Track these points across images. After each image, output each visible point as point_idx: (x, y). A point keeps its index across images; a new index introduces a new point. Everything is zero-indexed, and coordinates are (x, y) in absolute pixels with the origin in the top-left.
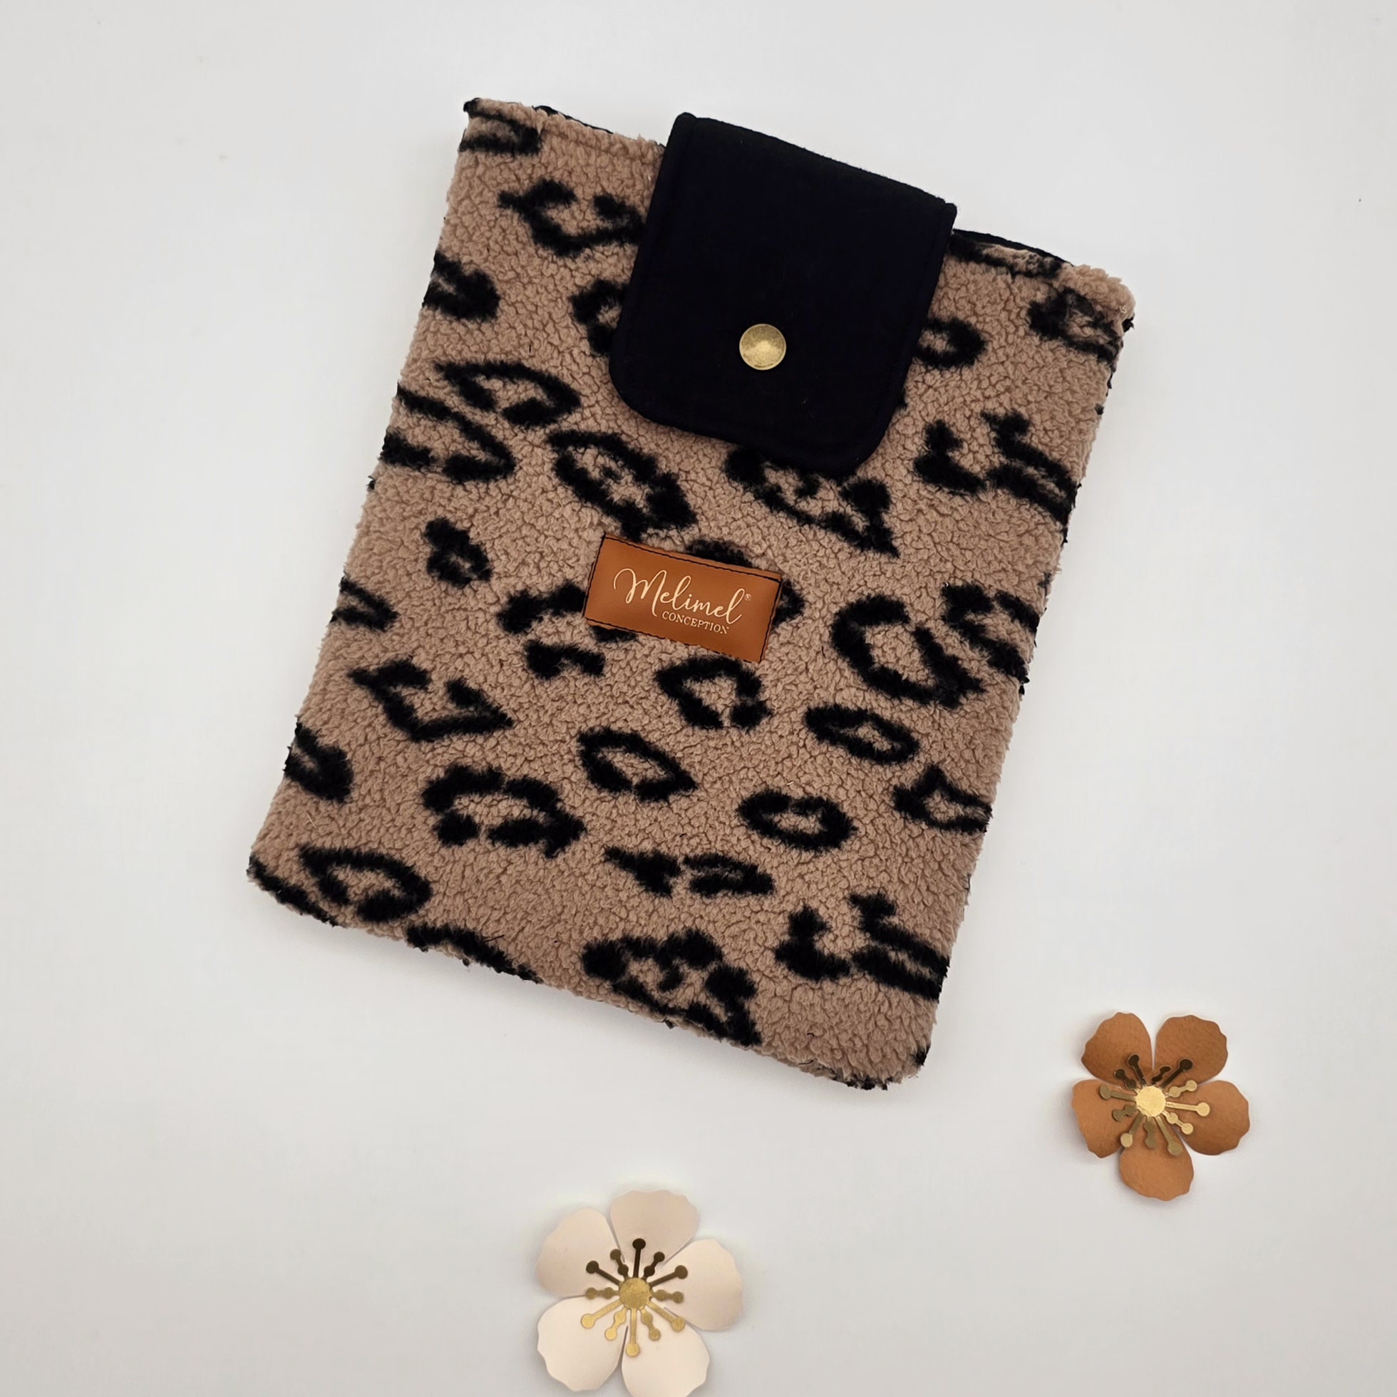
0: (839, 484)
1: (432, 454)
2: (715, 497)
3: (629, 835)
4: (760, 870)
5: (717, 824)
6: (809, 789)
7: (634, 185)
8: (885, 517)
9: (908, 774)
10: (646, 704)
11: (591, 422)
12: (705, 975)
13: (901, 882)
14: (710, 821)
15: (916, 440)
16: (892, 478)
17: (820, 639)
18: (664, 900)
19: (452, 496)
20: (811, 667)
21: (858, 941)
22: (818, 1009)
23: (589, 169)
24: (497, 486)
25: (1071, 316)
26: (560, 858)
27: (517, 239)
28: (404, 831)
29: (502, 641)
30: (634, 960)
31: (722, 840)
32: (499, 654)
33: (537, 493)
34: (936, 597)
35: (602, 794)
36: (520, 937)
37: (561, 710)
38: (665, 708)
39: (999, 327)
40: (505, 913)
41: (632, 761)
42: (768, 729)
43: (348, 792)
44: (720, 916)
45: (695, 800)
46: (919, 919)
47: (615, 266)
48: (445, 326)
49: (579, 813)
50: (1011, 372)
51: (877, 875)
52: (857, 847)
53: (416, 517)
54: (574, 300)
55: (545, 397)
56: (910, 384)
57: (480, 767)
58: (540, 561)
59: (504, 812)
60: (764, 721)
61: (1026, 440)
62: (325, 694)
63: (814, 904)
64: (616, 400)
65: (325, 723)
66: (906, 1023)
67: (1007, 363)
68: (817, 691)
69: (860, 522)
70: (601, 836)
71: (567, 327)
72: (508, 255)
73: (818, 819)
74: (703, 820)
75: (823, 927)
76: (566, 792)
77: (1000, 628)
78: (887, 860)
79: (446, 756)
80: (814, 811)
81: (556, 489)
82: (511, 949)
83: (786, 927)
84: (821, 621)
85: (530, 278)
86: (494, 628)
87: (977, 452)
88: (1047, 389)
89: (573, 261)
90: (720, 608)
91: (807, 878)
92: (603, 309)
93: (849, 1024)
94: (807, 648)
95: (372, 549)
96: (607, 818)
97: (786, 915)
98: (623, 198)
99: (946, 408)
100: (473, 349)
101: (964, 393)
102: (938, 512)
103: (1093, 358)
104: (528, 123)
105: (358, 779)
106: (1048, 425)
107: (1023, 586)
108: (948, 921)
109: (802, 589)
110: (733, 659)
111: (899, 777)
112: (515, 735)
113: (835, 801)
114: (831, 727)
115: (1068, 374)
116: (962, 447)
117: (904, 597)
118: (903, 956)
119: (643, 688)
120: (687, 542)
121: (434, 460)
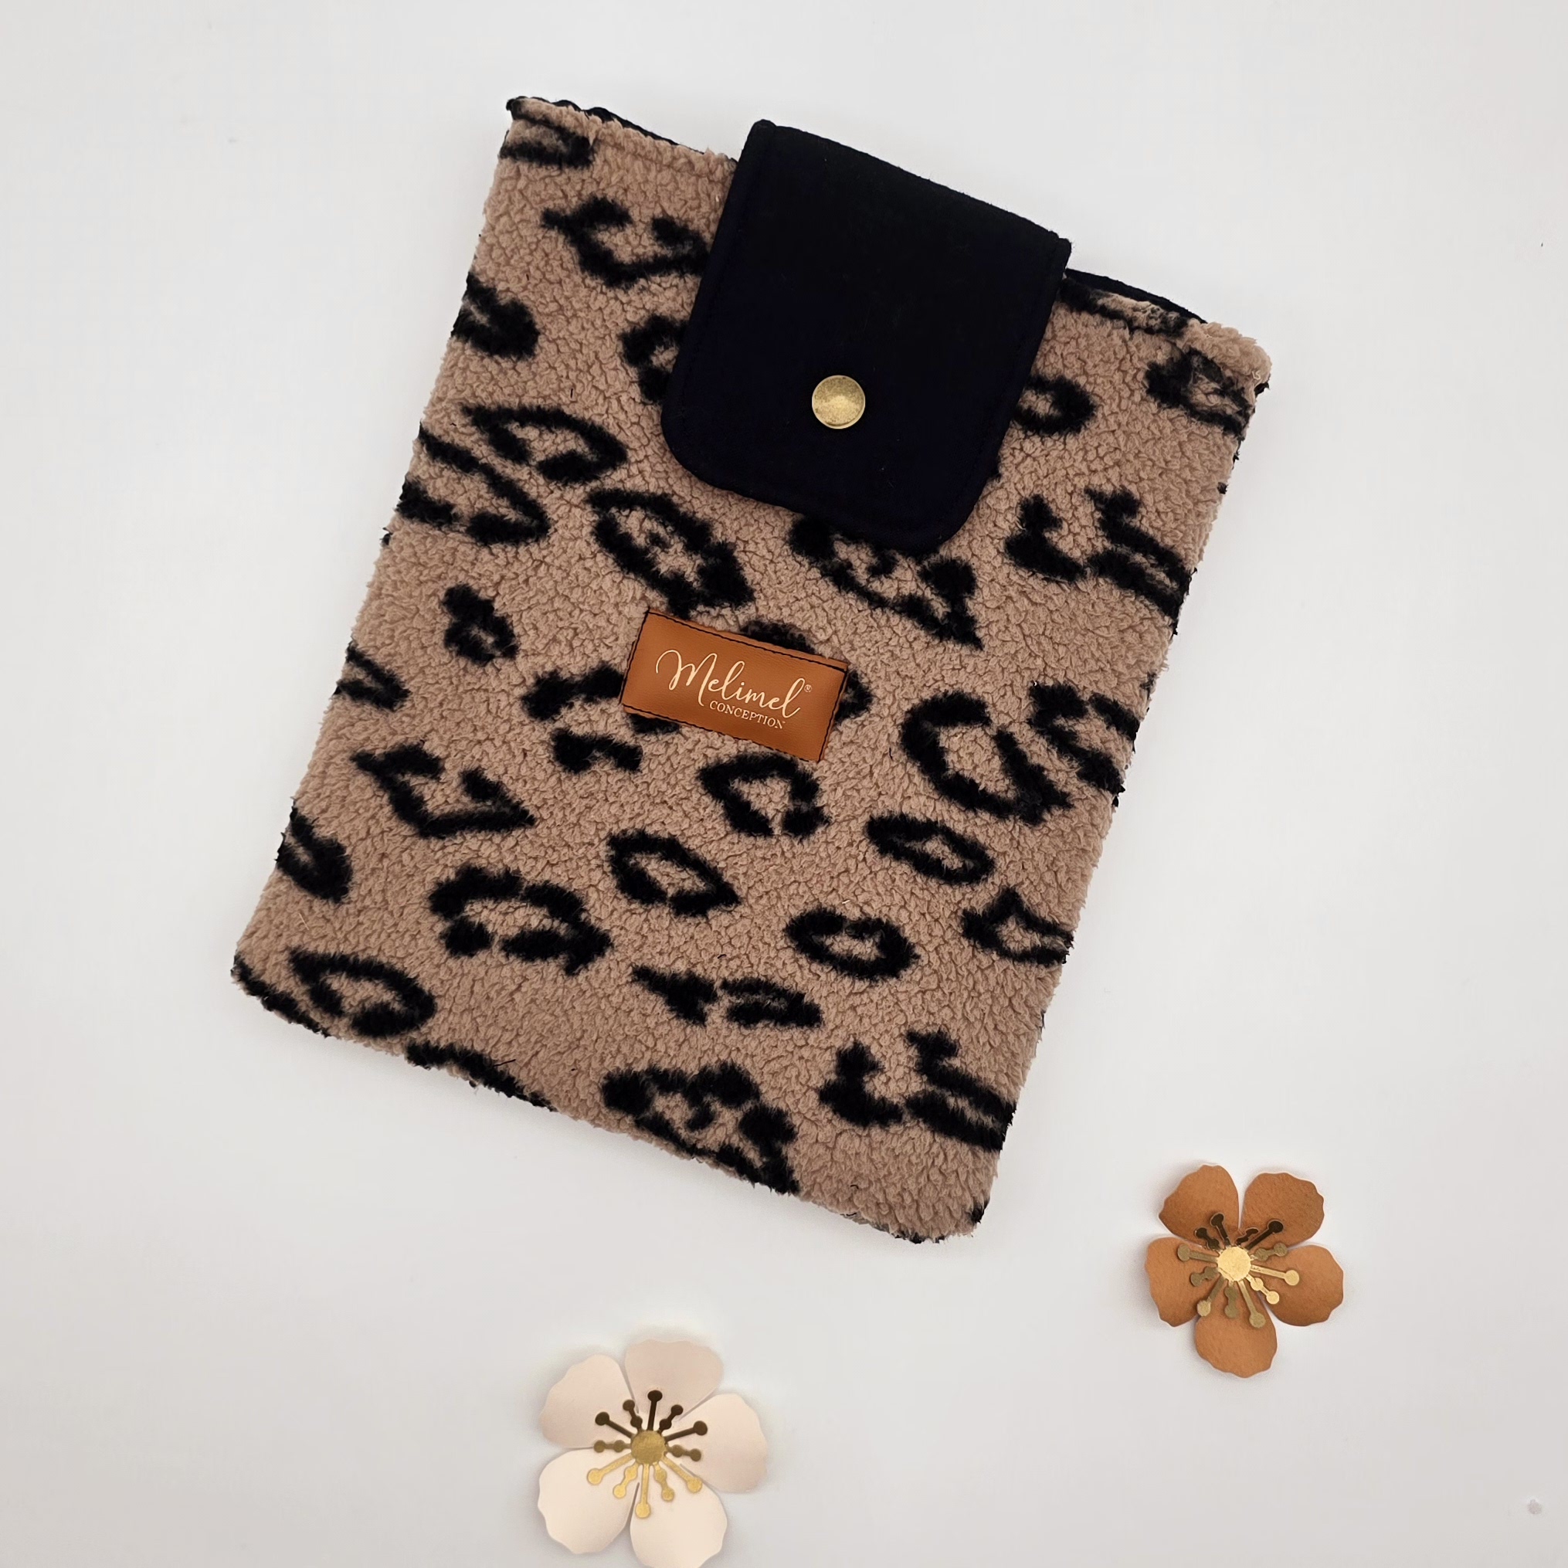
0: (919, 563)
1: (454, 511)
2: (775, 572)
3: (661, 953)
4: (806, 999)
5: (760, 945)
6: (867, 909)
7: (699, 206)
8: (969, 603)
9: (981, 897)
10: (687, 806)
11: (638, 480)
12: (739, 1115)
13: (965, 1018)
14: (753, 942)
15: (1009, 517)
16: (979, 559)
17: (888, 740)
18: (697, 1029)
19: (476, 559)
20: (876, 771)
21: (914, 1085)
22: (864, 1159)
23: (648, 186)
24: (528, 550)
25: (1195, 382)
26: (581, 978)
27: (562, 265)
28: (407, 938)
29: (526, 728)
30: (661, 1094)
31: (766, 963)
32: (522, 742)
33: (573, 561)
34: (1023, 697)
35: (633, 906)
36: (533, 1063)
37: (590, 808)
38: (708, 810)
39: (1112, 390)
40: (518, 1035)
41: (668, 870)
42: (824, 839)
43: (346, 891)
44: (759, 1050)
45: (737, 917)
46: (984, 1062)
47: (674, 300)
48: (475, 362)
49: (605, 926)
50: (1122, 444)
51: (939, 1011)
52: (918, 977)
53: (434, 582)
54: (624, 338)
55: (587, 450)
56: (1005, 451)
57: (497, 869)
58: (573, 638)
59: (521, 922)
60: (820, 830)
61: (1135, 522)
62: (325, 778)
63: (865, 1041)
64: (668, 455)
65: (324, 811)
66: (963, 1178)
67: (1119, 433)
68: (882, 798)
69: (940, 608)
70: (630, 953)
71: (615, 369)
72: (551, 283)
73: (875, 943)
74: (745, 939)
75: (874, 1067)
76: (591, 902)
77: (1094, 736)
78: (951, 994)
79: (458, 856)
80: (871, 934)
81: (595, 556)
82: (523, 1075)
83: (832, 1066)
84: (890, 720)
85: (575, 310)
86: (518, 713)
87: (1078, 534)
88: (1163, 465)
89: (626, 292)
91: (859, 1010)
92: (658, 350)
93: (898, 1177)
94: (873, 750)
95: (383, 616)
96: (637, 933)
97: (834, 1051)
98: (687, 221)
99: (1045, 482)
100: (507, 391)
101: (1067, 465)
102: (1029, 599)
103: (1218, 430)
104: (579, 131)
105: (357, 877)
106: (1161, 507)
107: (1122, 688)
108: (1016, 1064)
109: (870, 682)
110: (788, 757)
111: (970, 900)
112: (537, 835)
113: (896, 924)
114: (895, 839)
115: (1188, 449)
116: (1061, 527)
117: (986, 696)
118: (963, 1103)
119: (684, 788)
120: (741, 623)
121: (457, 517)
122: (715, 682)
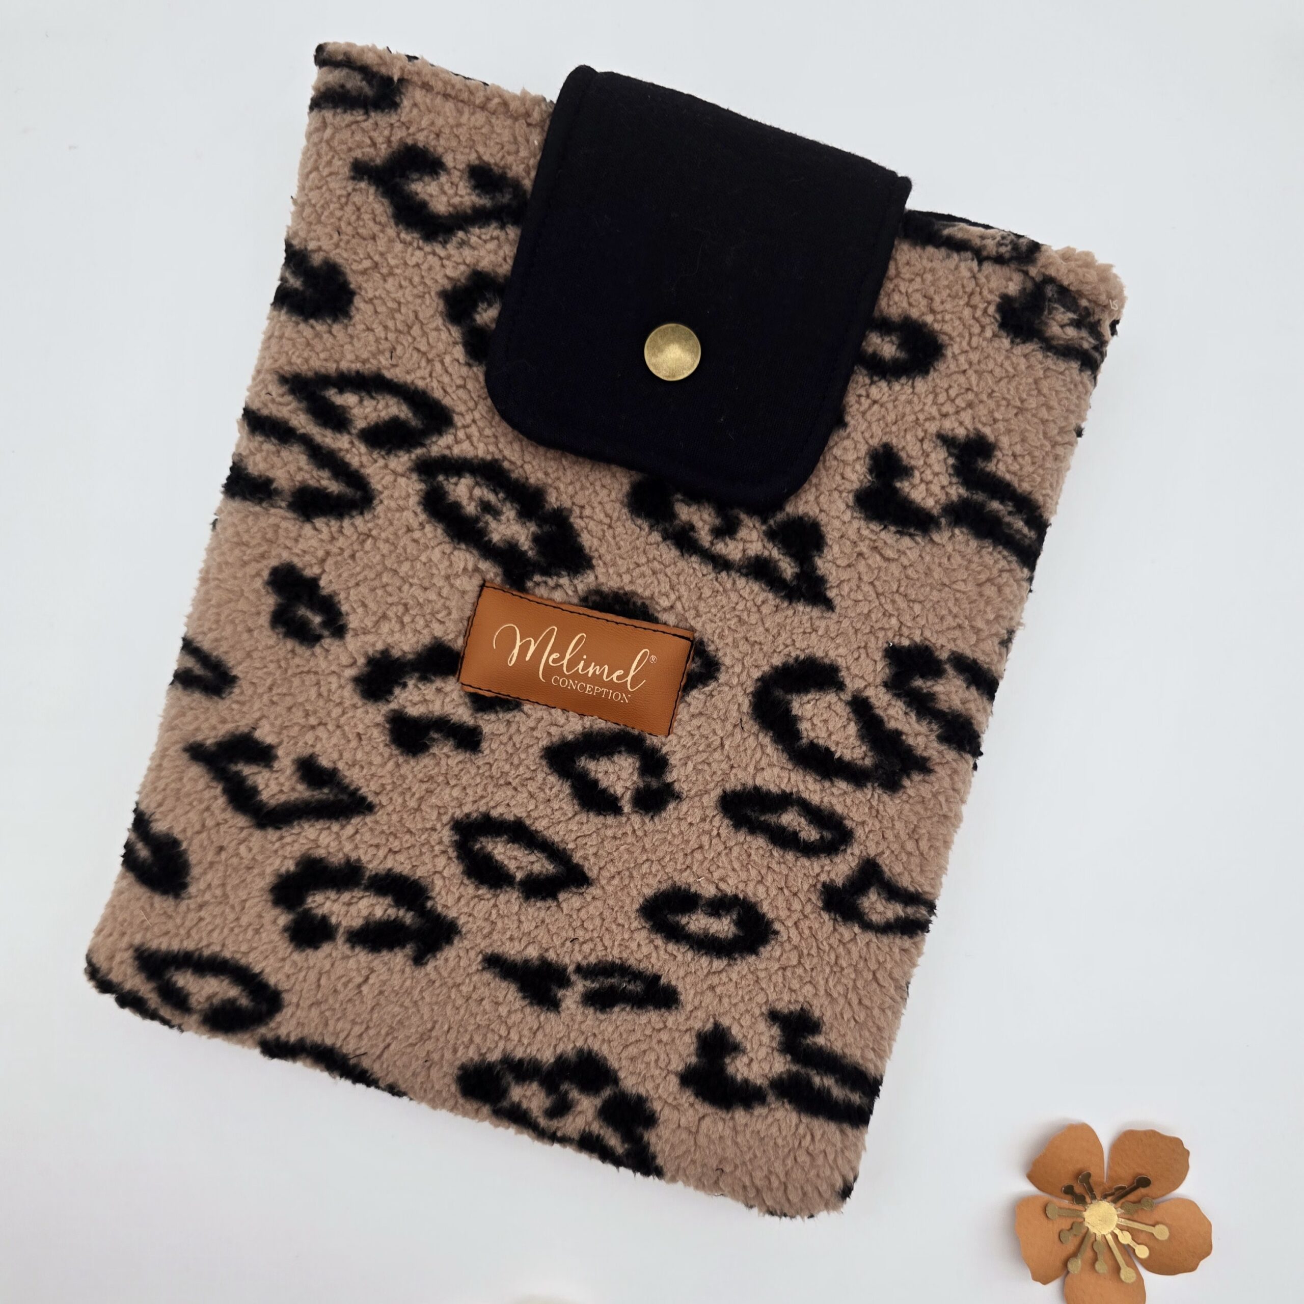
0: (764, 521)
1: (274, 485)
2: (614, 538)
3: (511, 939)
4: (663, 981)
5: (614, 927)
6: (723, 886)
7: (517, 152)
8: (819, 562)
9: (840, 868)
10: (532, 787)
11: (466, 446)
12: (598, 1102)
13: (828, 994)
14: (606, 924)
15: (858, 467)
16: (828, 515)
17: (739, 709)
18: (552, 1016)
19: (300, 536)
20: (727, 743)
21: (777, 1065)
22: (729, 1143)
23: (460, 130)
24: (353, 524)
25: (1050, 313)
26: (430, 967)
27: (374, 220)
28: (250, 933)
29: (360, 711)
30: (517, 1083)
31: (620, 945)
32: (356, 726)
33: (400, 533)
34: (878, 659)
35: (480, 892)
36: (385, 1056)
37: (432, 792)
38: (554, 790)
39: (961, 327)
40: (368, 1028)
41: (515, 853)
42: (676, 815)
43: (184, 886)
44: (616, 1035)
45: (589, 898)
46: (849, 1039)
47: (496, 253)
48: (290, 328)
49: (452, 914)
50: (974, 382)
51: (801, 988)
52: (777, 953)
53: (258, 562)
54: (445, 295)
55: (410, 415)
56: (851, 399)
57: (337, 859)
58: (404, 614)
59: (365, 913)
60: (671, 806)
61: (991, 467)
62: (161, 771)
63: (725, 1021)
64: (497, 418)
65: (160, 805)
66: (831, 1157)
67: (970, 372)
68: (734, 771)
69: (788, 568)
70: (478, 941)
71: (437, 329)
72: (364, 239)
73: (732, 921)
74: (598, 922)
75: (735, 1048)
76: (437, 889)
77: (954, 696)
78: (812, 969)
79: (296, 846)
80: (728, 911)
81: (424, 528)
82: (376, 1067)
83: (693, 1048)
84: (739, 688)
85: (391, 268)
86: (349, 695)
87: (931, 482)
88: (1018, 404)
89: (444, 247)
90: (620, 672)
91: (718, 990)
92: (482, 306)
93: (764, 1160)
94: (723, 721)
95: (210, 600)
96: (486, 920)
97: (694, 1033)
98: (504, 167)
99: (894, 428)
100: (322, 356)
101: (917, 409)
102: (881, 555)
103: (1075, 365)
104: (383, 70)
105: (195, 871)
106: (1018, 449)
107: (981, 645)
108: (882, 1038)
109: (717, 650)
110: (636, 732)
111: (829, 872)
112: (377, 822)
113: (753, 900)
114: (749, 813)
115: (1045, 385)
116: (912, 475)
117: (839, 659)
118: (829, 1082)
119: (528, 768)
120: (580, 593)
121: (277, 492)
122: (555, 656)
